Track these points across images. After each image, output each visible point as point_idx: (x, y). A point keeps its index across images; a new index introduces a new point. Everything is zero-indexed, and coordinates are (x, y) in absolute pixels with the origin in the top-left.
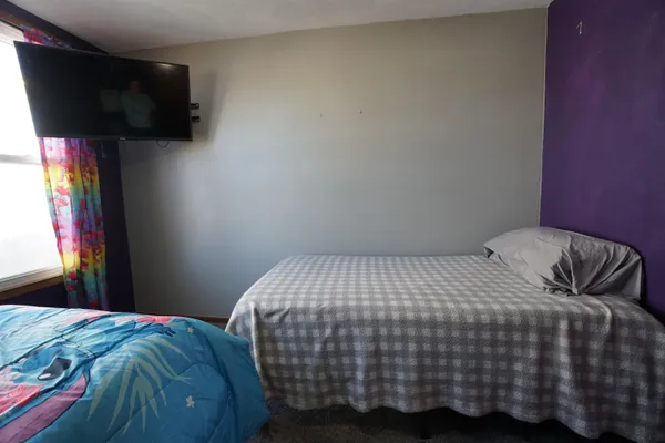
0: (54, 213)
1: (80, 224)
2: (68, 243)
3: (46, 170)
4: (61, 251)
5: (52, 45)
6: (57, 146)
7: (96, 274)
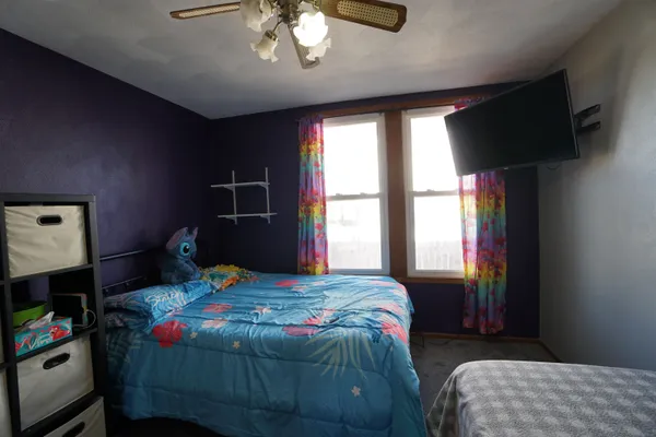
0: (464, 232)
1: (480, 242)
2: (472, 255)
3: (462, 199)
4: (465, 261)
5: (473, 104)
6: (470, 181)
7: (488, 287)
